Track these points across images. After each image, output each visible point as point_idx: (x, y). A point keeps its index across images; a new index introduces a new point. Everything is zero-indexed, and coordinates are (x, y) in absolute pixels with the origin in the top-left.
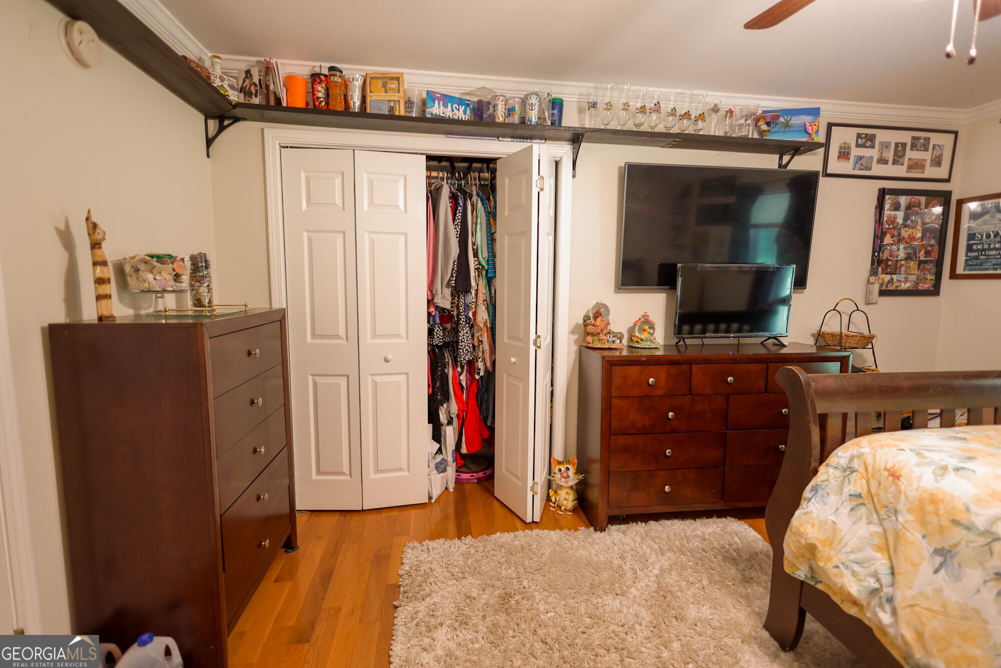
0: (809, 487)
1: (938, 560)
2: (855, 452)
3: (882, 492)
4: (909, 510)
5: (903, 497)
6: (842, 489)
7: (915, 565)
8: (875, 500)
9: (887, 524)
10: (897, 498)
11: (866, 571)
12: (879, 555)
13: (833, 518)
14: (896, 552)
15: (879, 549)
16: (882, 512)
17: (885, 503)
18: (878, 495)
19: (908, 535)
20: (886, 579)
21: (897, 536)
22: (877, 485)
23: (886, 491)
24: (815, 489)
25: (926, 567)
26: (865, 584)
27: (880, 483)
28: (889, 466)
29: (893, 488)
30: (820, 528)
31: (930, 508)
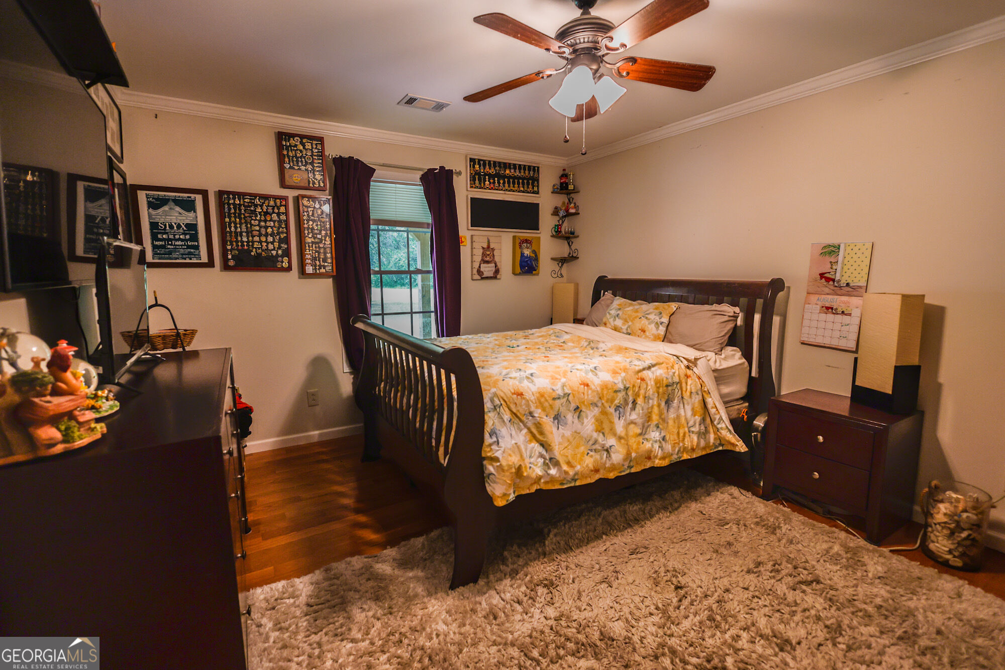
0: (487, 435)
1: (556, 421)
2: (490, 395)
3: (519, 408)
4: (537, 407)
5: (531, 403)
6: (504, 421)
7: (552, 433)
8: (519, 414)
9: (530, 424)
10: (528, 406)
11: (535, 457)
12: (533, 444)
13: (513, 442)
14: (542, 433)
15: (530, 441)
16: (524, 418)
17: (523, 413)
18: (518, 411)
19: (543, 420)
20: (544, 452)
21: (538, 425)
22: (515, 405)
23: (521, 406)
24: (493, 433)
25: (554, 430)
26: (539, 464)
27: (516, 404)
28: (513, 391)
29: (524, 401)
30: (514, 453)
31: (543, 400)
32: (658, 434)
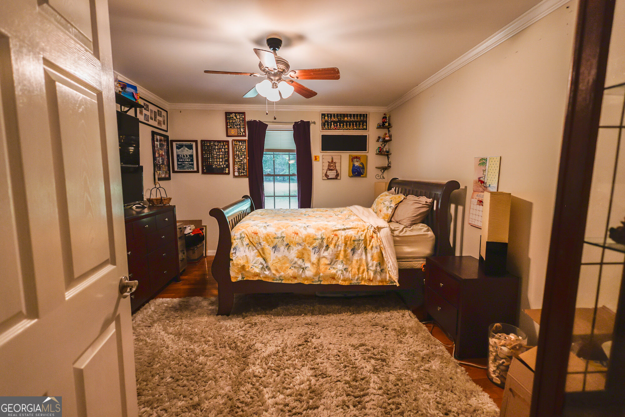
0: (232, 249)
1: (274, 249)
2: (240, 232)
3: (254, 240)
4: (263, 241)
5: (261, 238)
6: (243, 244)
7: (270, 254)
8: (253, 243)
9: (259, 248)
10: (259, 239)
11: (258, 264)
12: (259, 258)
13: (245, 254)
14: (264, 253)
15: (258, 256)
16: (256, 245)
17: (256, 242)
18: (253, 241)
19: (266, 247)
20: (264, 263)
21: (263, 249)
22: (252, 238)
23: (255, 239)
24: (235, 248)
25: (272, 253)
26: (259, 268)
27: (253, 238)
28: (253, 232)
29: (257, 237)
30: (243, 259)
31: (268, 238)
32: (342, 266)
